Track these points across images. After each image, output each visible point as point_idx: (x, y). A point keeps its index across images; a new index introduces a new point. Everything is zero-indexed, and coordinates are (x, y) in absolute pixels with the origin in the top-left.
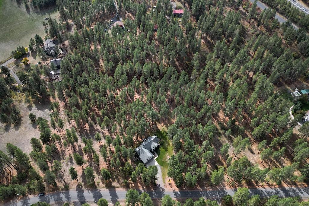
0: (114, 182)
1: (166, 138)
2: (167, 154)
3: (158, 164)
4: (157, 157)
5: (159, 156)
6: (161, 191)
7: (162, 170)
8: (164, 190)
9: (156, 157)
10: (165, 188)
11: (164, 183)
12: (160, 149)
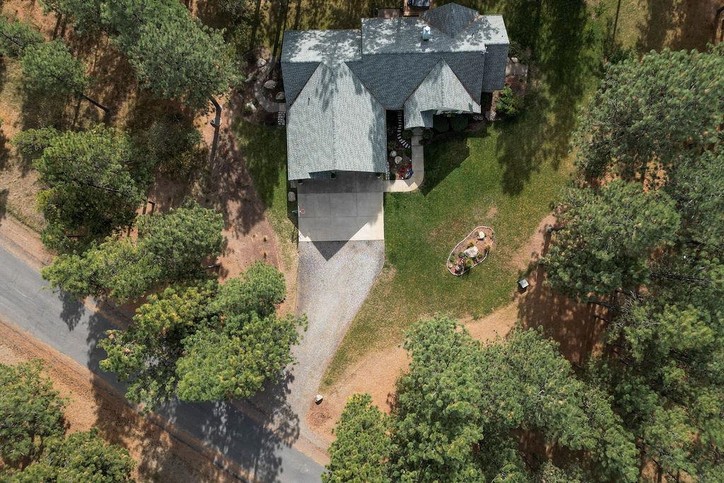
0: (25, 169)
1: (579, 92)
2: (493, 211)
3: (382, 237)
4: (414, 186)
5: (427, 187)
6: (272, 427)
7: (374, 291)
8: (296, 433)
9: (399, 186)
10: (304, 426)
11: (328, 383)
12: (470, 143)
